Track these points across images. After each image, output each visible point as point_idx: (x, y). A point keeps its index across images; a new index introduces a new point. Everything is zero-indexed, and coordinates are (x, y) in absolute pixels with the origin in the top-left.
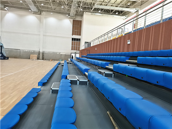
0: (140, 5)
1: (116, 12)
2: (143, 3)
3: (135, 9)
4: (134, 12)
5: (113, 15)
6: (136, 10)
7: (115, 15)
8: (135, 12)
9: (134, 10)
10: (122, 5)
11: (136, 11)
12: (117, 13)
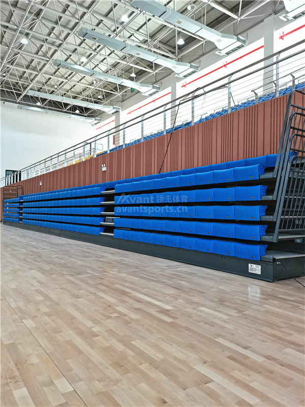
0: (122, 102)
1: (74, 108)
2: (126, 97)
3: (112, 107)
4: (110, 113)
5: (70, 113)
6: (115, 110)
7: (73, 114)
8: (113, 114)
9: (111, 109)
10: (87, 96)
11: (115, 112)
12: (77, 112)
